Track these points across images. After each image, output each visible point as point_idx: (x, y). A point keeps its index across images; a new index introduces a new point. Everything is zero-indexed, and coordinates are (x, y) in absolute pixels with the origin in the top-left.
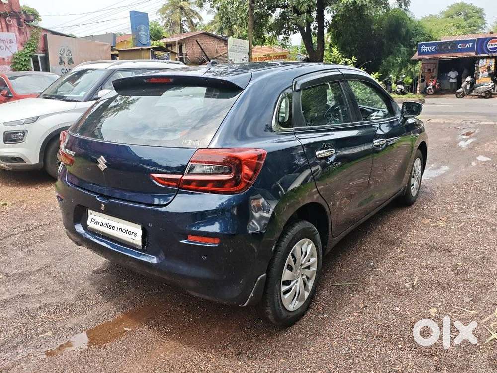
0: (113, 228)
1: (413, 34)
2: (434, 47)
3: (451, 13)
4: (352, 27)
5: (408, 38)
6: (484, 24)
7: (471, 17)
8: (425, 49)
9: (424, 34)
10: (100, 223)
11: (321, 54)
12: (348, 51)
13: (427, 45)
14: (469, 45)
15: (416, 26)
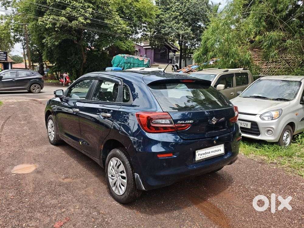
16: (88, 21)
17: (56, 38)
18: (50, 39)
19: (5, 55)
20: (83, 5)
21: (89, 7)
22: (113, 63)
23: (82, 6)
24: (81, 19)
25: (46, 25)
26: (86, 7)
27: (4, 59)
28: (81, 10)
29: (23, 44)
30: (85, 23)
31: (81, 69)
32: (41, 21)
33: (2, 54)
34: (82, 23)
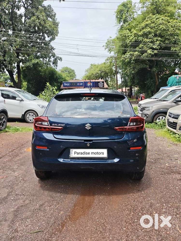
0: (89, 153)
1: (58, 78)
2: (69, 84)
3: (63, 70)
4: (32, 73)
5: (57, 80)
6: (76, 76)
7: (71, 73)
8: (65, 84)
9: (63, 79)
10: (80, 153)
11: (20, 84)
12: (31, 83)
13: (66, 83)
14: (81, 84)
15: (59, 75)
16: (156, 52)
17: (134, 68)
18: (129, 70)
19: (103, 84)
20: (153, 40)
21: (157, 40)
22: (168, 83)
23: (151, 41)
24: (149, 51)
25: (126, 60)
26: (155, 41)
27: (102, 86)
28: (150, 44)
29: (121, 75)
30: (153, 53)
31: (155, 90)
32: (123, 58)
33: (101, 83)
34: (150, 54)
